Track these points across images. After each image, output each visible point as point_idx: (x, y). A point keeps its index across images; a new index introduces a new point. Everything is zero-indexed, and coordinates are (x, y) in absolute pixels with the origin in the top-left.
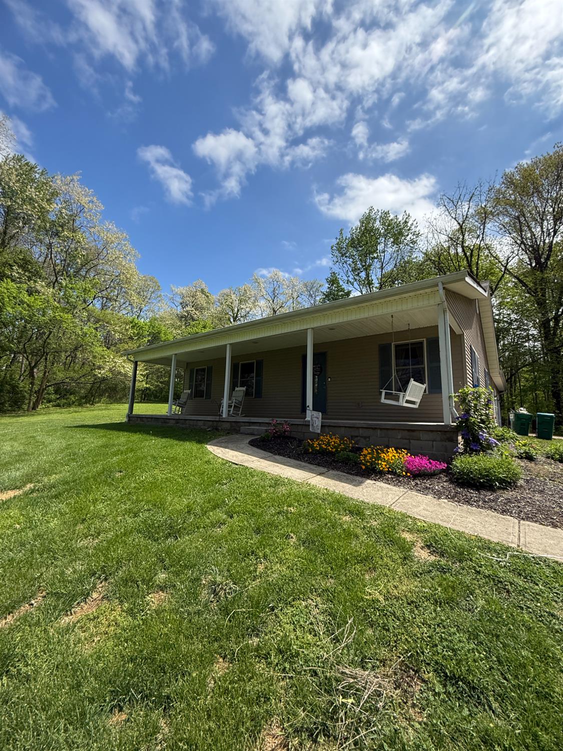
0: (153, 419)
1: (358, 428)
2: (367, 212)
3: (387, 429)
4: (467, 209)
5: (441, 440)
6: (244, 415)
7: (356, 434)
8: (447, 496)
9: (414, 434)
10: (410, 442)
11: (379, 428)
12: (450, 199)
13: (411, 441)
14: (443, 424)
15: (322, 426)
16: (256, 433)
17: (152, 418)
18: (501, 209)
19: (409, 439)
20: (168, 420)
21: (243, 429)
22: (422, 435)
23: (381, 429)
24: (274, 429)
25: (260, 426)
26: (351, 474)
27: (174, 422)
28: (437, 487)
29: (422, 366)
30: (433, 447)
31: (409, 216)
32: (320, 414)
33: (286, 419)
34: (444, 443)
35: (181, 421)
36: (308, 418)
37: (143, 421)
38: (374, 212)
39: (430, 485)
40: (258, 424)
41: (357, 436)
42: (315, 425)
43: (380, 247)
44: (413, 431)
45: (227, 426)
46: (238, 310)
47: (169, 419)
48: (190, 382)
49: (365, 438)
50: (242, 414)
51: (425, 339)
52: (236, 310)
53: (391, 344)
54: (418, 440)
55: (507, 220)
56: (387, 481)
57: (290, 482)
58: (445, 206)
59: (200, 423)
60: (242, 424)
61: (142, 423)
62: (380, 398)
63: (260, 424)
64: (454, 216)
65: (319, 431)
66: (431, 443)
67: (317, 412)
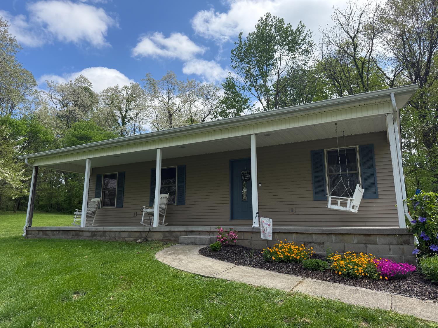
0: (61, 232)
1: (311, 234)
2: (264, 18)
3: (342, 234)
4: (357, 24)
5: (398, 243)
6: (167, 224)
7: (310, 240)
8: (429, 296)
9: (372, 238)
10: (366, 247)
11: (334, 234)
12: (342, 14)
13: (368, 245)
14: (399, 227)
15: (273, 233)
16: (198, 242)
17: (59, 231)
18: (385, 27)
19: (366, 244)
20: (81, 233)
21: (182, 238)
22: (378, 239)
23: (336, 234)
24: (222, 238)
25: (199, 234)
26: (326, 280)
27: (89, 234)
28: (415, 289)
29: (355, 172)
30: (390, 249)
31: (304, 26)
32: (271, 220)
33: (231, 227)
34: (401, 247)
35: (99, 233)
36: (256, 225)
37: (46, 235)
38: (271, 19)
39: (408, 287)
40: (198, 233)
41: (310, 243)
42: (266, 232)
43: (277, 55)
44: (370, 235)
45: (159, 236)
46: (126, 111)
47: (82, 231)
48: (96, 189)
49: (319, 244)
50: (165, 222)
51: (357, 146)
52: (124, 110)
53: (323, 150)
54: (375, 244)
55: (389, 37)
56: (367, 286)
57: (279, 293)
58: (338, 19)
59: (124, 235)
60: (179, 234)
61: (45, 236)
62: (327, 204)
63: (199, 232)
64: (346, 30)
65: (271, 238)
66: (387, 246)
67: (266, 219)
